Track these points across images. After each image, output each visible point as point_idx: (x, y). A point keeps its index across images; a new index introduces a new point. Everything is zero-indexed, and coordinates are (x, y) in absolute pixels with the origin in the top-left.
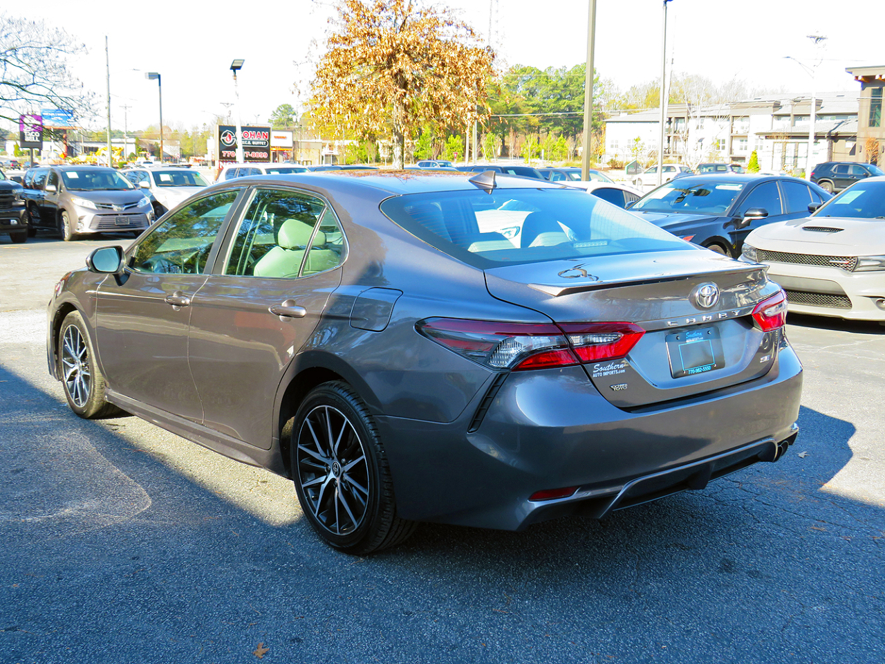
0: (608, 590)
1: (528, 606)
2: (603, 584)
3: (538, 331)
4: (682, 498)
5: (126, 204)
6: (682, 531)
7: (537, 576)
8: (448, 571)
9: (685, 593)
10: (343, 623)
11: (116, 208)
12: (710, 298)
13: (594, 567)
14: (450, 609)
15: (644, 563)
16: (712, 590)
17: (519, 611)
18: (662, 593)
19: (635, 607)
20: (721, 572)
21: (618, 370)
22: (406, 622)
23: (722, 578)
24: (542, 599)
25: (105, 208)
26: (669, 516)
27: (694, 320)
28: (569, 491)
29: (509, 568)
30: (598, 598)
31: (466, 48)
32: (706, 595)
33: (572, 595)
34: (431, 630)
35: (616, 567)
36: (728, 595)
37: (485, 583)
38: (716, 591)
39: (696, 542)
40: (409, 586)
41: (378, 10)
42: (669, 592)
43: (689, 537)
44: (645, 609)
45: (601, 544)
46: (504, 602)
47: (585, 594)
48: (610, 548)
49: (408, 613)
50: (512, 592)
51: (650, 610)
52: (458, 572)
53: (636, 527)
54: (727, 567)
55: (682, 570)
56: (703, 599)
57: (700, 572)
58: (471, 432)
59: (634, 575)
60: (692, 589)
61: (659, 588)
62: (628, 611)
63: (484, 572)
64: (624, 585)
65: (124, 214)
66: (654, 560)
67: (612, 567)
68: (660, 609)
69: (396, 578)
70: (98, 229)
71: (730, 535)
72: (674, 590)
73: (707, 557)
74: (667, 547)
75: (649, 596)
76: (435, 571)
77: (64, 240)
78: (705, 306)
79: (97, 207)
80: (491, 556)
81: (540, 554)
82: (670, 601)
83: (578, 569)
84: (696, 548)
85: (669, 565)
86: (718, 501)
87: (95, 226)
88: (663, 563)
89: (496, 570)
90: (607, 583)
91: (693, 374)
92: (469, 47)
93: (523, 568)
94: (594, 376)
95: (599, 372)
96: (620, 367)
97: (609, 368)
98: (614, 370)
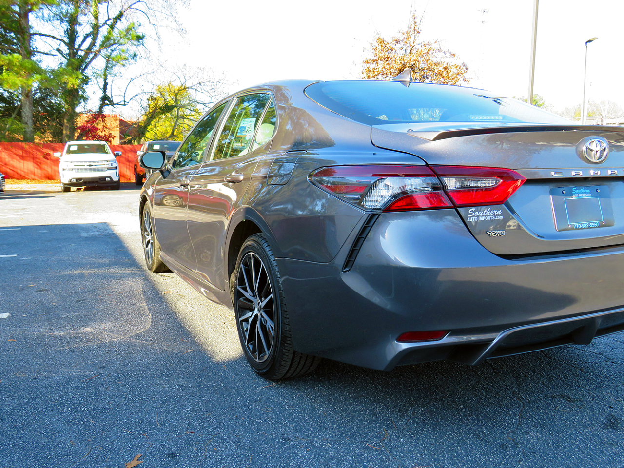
0: (485, 436)
1: (402, 445)
2: (482, 429)
3: (411, 172)
4: (574, 354)
6: (570, 383)
7: (421, 414)
8: (342, 402)
9: (565, 447)
10: (223, 443)
12: (599, 153)
13: (478, 411)
14: (327, 439)
15: (528, 411)
16: (595, 447)
17: (391, 449)
18: (541, 445)
19: (510, 457)
20: (607, 429)
21: (495, 216)
22: (280, 447)
23: (607, 435)
24: (418, 439)
26: (559, 369)
27: (581, 173)
28: (439, 335)
29: (398, 403)
30: (474, 443)
31: (450, 65)
32: (588, 453)
33: (448, 437)
34: (298, 459)
35: (499, 412)
36: (612, 455)
37: (370, 416)
38: (599, 449)
39: (583, 395)
40: (300, 413)
41: (395, 42)
42: (548, 444)
43: (576, 390)
44: (520, 461)
45: (489, 389)
46: (380, 437)
47: (462, 438)
48: (497, 393)
49: (286, 440)
50: (392, 427)
51: (524, 462)
52: (351, 404)
53: (526, 376)
54: (613, 423)
55: (565, 422)
56: (584, 457)
57: (583, 426)
58: (345, 271)
59: (516, 422)
60: (574, 444)
61: (538, 439)
62: (501, 461)
63: (374, 405)
64: (503, 432)
66: (538, 408)
67: (495, 412)
68: (536, 463)
69: (294, 403)
71: (617, 391)
72: (554, 443)
73: (592, 411)
74: (553, 397)
75: (526, 447)
76: (331, 400)
78: (594, 160)
80: (386, 391)
81: (431, 393)
82: (548, 454)
83: (461, 411)
84: (582, 401)
85: (552, 416)
86: (608, 359)
88: (547, 413)
89: (385, 405)
90: (486, 428)
91: (578, 229)
92: (451, 64)
93: (411, 405)
94: (468, 220)
95: (474, 216)
96: (498, 213)
97: (486, 213)
98: (490, 215)
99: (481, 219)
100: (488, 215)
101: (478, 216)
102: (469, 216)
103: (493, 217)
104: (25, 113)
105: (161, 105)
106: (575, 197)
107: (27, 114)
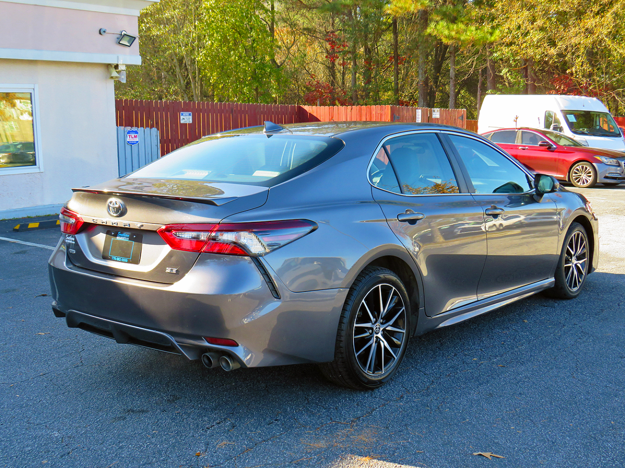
78: (112, 214)
91: (115, 261)
96: (73, 240)
97: (70, 238)
106: (118, 238)
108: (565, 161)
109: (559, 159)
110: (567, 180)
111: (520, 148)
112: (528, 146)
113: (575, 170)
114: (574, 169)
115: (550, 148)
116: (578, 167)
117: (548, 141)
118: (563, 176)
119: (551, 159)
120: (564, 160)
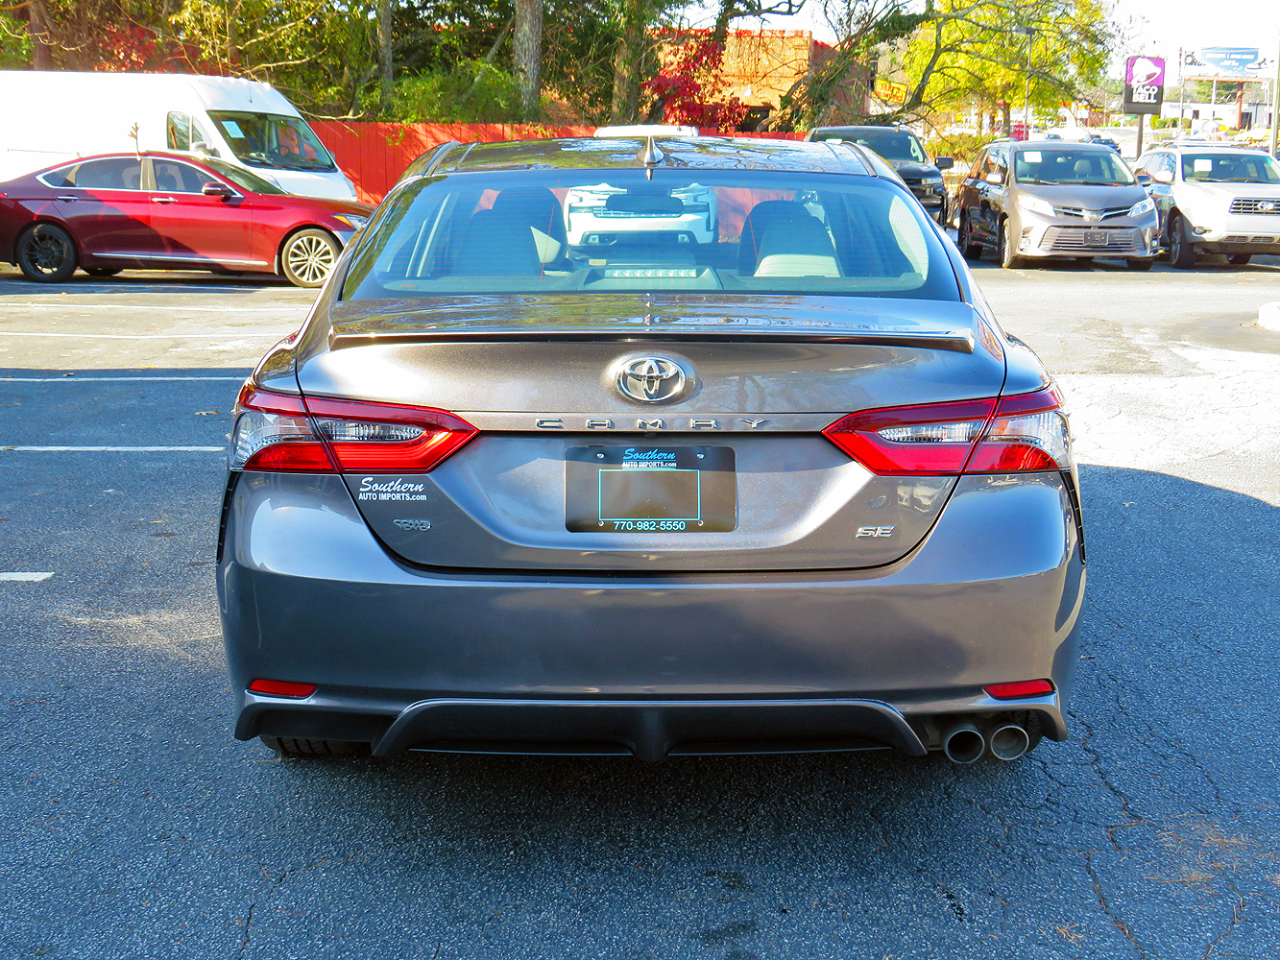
5: (1107, 210)
11: (1087, 216)
21: (412, 494)
25: (1071, 214)
27: (609, 423)
65: (1100, 227)
70: (1052, 250)
77: (1001, 266)
78: (644, 398)
79: (1056, 212)
87: (1048, 245)
94: (361, 497)
95: (371, 491)
96: (416, 489)
97: (392, 487)
98: (401, 492)
99: (384, 497)
100: (396, 492)
101: (378, 492)
102: (361, 489)
103: (407, 495)
104: (522, 44)
105: (883, 15)
106: (626, 466)
107: (526, 46)
108: (268, 229)
109: (255, 225)
110: (276, 272)
111: (155, 200)
112: (174, 196)
113: (292, 249)
114: (290, 246)
115: (227, 199)
116: (299, 242)
117: (220, 181)
118: (264, 263)
119: (234, 224)
120: (264, 227)
